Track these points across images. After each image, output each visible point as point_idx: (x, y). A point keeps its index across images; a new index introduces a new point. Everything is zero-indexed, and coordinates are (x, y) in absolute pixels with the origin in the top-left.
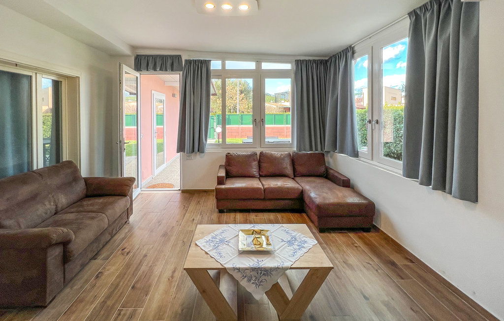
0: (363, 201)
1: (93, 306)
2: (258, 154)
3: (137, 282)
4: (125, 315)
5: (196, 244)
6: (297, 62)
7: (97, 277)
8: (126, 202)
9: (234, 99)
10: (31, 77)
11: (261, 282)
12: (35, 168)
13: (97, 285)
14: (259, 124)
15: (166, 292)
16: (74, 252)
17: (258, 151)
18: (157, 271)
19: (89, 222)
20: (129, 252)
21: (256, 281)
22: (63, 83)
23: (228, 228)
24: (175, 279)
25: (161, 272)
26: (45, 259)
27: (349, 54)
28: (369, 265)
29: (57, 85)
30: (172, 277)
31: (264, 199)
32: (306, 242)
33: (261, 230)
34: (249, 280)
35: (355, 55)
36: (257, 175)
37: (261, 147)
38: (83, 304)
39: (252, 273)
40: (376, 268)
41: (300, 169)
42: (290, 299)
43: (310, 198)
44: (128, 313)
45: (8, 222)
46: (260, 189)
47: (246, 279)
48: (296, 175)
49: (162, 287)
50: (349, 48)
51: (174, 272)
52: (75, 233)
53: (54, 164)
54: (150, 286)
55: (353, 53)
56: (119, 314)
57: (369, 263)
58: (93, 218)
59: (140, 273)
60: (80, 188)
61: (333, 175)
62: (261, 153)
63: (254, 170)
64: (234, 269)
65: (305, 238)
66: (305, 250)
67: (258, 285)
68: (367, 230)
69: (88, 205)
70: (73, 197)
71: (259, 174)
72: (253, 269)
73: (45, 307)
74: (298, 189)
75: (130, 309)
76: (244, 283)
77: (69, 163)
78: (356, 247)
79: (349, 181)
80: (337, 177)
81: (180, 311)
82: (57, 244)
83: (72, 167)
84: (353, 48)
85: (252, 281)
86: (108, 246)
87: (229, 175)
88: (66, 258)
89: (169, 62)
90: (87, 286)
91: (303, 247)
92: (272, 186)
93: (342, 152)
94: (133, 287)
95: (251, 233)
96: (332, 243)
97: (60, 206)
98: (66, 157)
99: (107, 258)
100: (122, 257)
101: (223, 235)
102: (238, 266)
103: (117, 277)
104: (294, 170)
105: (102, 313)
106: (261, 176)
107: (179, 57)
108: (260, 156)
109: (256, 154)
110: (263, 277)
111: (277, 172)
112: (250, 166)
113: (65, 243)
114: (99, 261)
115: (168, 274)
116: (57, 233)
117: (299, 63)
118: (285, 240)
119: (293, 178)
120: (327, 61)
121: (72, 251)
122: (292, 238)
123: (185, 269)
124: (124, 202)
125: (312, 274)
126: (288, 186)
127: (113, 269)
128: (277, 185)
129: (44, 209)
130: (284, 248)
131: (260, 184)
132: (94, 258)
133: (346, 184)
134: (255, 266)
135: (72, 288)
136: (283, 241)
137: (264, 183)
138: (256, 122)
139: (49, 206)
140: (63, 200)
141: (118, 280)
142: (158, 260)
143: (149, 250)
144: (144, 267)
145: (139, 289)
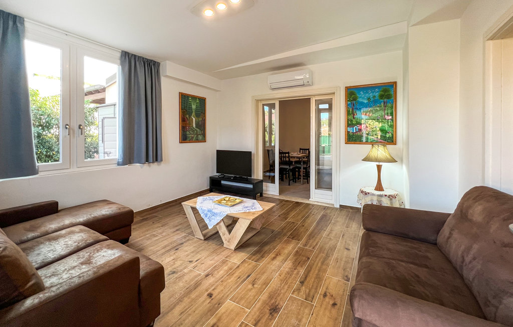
1: (335, 256)
3: (305, 261)
18: (289, 264)
25: (285, 262)
30: (277, 255)
49: (286, 251)
51: (274, 258)
54: (295, 256)
59: (304, 268)
94: (309, 258)
115: (280, 258)
142: (288, 273)
143: (298, 290)
144: (302, 271)
145: (303, 256)
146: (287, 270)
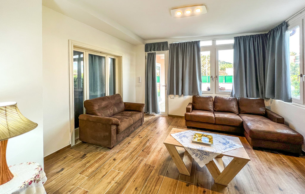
0: (293, 133)
1: (127, 153)
2: (214, 98)
3: (145, 149)
4: (139, 159)
5: (171, 135)
6: (236, 38)
7: (129, 144)
8: (141, 115)
9: (205, 67)
10: (105, 57)
11: (203, 158)
12: (106, 95)
13: (129, 146)
14: (215, 79)
15: (157, 156)
16: (120, 130)
17: (214, 96)
18: (153, 146)
19: (126, 120)
20: (142, 137)
21: (200, 157)
22: (116, 60)
23: (189, 132)
24: (161, 152)
25: (155, 148)
26: (111, 129)
27: (284, 28)
28: (290, 174)
29: (114, 60)
30: (160, 151)
31: (215, 124)
32: (235, 145)
33: (207, 135)
34: (196, 156)
35: (289, 27)
36: (212, 110)
37: (216, 94)
38: (124, 151)
39: (198, 152)
40: (297, 177)
41: (243, 108)
42: (221, 172)
43: (247, 126)
44: (140, 159)
45: (99, 114)
46: (213, 117)
47: (194, 155)
48: (240, 112)
49: (155, 154)
50: (283, 23)
51: (161, 149)
52: (121, 122)
53: (113, 94)
54: (150, 152)
55: (287, 26)
56: (137, 158)
57: (291, 173)
58: (127, 119)
59: (146, 146)
60: (122, 106)
61: (270, 115)
62: (215, 97)
63: (211, 107)
64: (188, 148)
65: (235, 144)
66: (233, 149)
67: (201, 160)
68: (297, 155)
69: (125, 114)
70: (120, 110)
71: (214, 110)
72: (199, 150)
73: (111, 149)
74: (239, 120)
75: (141, 158)
76: (193, 156)
77: (118, 94)
78: (283, 162)
79: (283, 119)
80: (273, 116)
81: (162, 164)
82: (115, 124)
83: (119, 97)
84: (287, 23)
85: (198, 157)
86: (133, 133)
87: (194, 108)
88: (118, 132)
89: (162, 46)
90: (125, 146)
91: (232, 147)
92: (220, 116)
93: (278, 99)
94: (143, 151)
95: (201, 135)
96: (263, 156)
97: (115, 112)
98: (117, 92)
99: (133, 138)
100: (139, 138)
101: (185, 134)
102: (190, 147)
103: (136, 146)
104: (239, 109)
105: (130, 156)
106: (215, 111)
107: (166, 43)
108: (215, 99)
109: (212, 98)
110: (205, 156)
111: (226, 110)
112: (208, 104)
113: (117, 125)
114: (129, 138)
115: (158, 149)
116: (114, 120)
117: (238, 39)
118: (221, 142)
119: (238, 115)
120: (266, 35)
121: (120, 129)
122: (226, 142)
123: (164, 143)
124: (140, 115)
125: (235, 161)
126: (232, 117)
127: (135, 142)
128: (224, 116)
129: (109, 112)
130: (219, 145)
131: (213, 115)
132: (128, 136)
133: (281, 121)
134: (199, 149)
135: (120, 145)
136: (220, 142)
137: (215, 114)
138: (212, 78)
139: (112, 111)
140: (116, 110)
141: (137, 147)
142: (154, 143)
143: (150, 138)
144: (148, 144)
145: (145, 152)
146: (154, 144)
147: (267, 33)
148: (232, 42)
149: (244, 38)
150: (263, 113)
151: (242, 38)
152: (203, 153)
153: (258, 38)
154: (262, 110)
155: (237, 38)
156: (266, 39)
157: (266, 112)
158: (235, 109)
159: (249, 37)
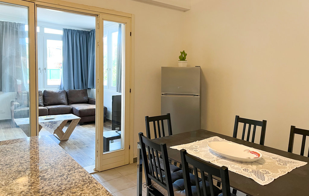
2: (43, 92)
6: (64, 30)
14: (43, 71)
34: (48, 127)
36: (42, 104)
39: (49, 124)
41: (71, 99)
43: (76, 109)
47: (46, 126)
48: (69, 103)
63: (41, 102)
64: (41, 123)
67: (52, 128)
71: (44, 104)
72: (50, 122)
74: (70, 108)
92: (53, 107)
104: (68, 101)
109: (41, 92)
110: (54, 125)
111: (57, 102)
119: (67, 105)
120: (89, 33)
126: (63, 107)
128: (57, 107)
137: (47, 107)
138: (40, 70)
147: (89, 31)
148: (61, 33)
149: (73, 31)
150: (86, 101)
151: (70, 31)
152: (53, 123)
153: (83, 34)
154: (85, 98)
155: (66, 30)
156: (89, 36)
157: (88, 100)
158: (64, 101)
159: (76, 31)
